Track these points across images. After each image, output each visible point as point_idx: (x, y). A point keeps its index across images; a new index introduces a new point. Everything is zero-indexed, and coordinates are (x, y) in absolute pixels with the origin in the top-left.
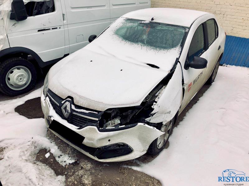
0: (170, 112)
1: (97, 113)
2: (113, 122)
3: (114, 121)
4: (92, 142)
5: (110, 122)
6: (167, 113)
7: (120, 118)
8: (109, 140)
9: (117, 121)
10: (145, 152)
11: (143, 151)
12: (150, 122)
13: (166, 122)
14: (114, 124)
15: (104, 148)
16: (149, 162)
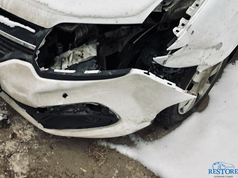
0: (218, 47)
1: (33, 31)
2: (80, 53)
3: (82, 51)
4: (24, 95)
5: (70, 52)
6: (213, 47)
7: (98, 43)
8: (65, 96)
9: (90, 50)
10: (148, 124)
11: (142, 122)
12: (166, 65)
13: (207, 67)
14: (82, 57)
15: (52, 109)
16: (157, 139)
